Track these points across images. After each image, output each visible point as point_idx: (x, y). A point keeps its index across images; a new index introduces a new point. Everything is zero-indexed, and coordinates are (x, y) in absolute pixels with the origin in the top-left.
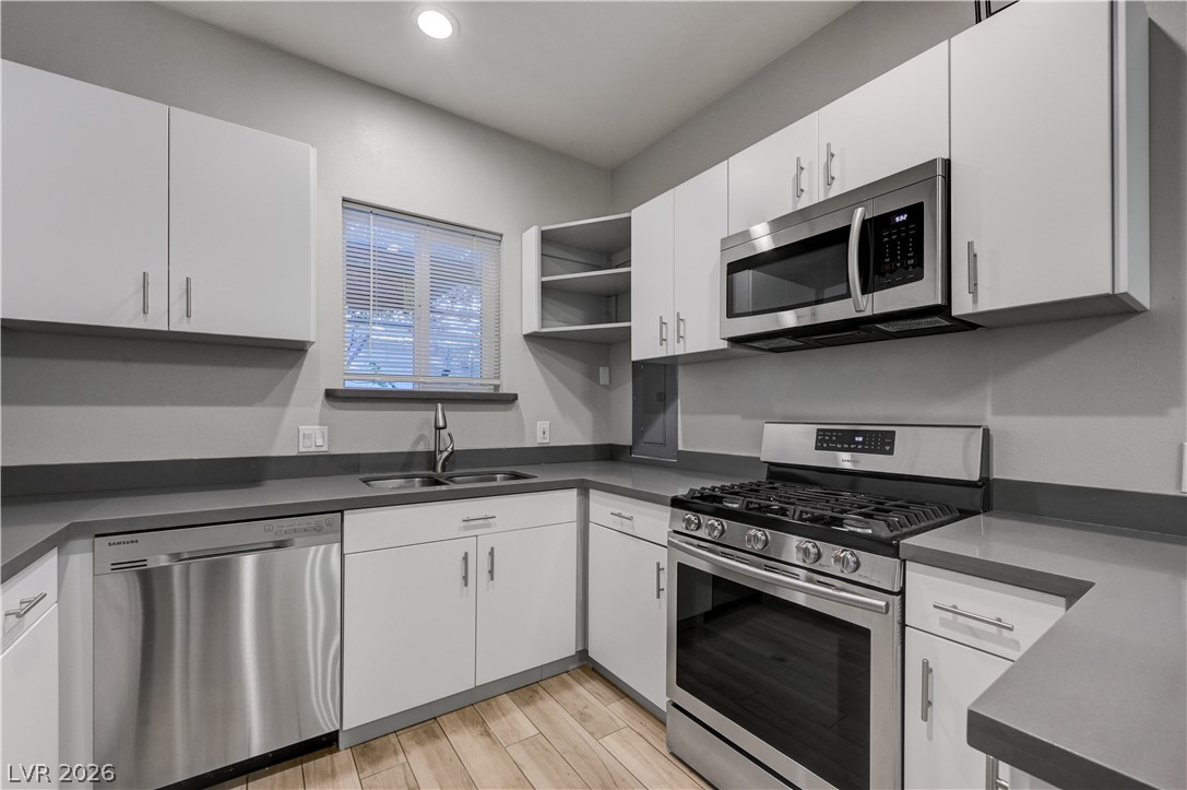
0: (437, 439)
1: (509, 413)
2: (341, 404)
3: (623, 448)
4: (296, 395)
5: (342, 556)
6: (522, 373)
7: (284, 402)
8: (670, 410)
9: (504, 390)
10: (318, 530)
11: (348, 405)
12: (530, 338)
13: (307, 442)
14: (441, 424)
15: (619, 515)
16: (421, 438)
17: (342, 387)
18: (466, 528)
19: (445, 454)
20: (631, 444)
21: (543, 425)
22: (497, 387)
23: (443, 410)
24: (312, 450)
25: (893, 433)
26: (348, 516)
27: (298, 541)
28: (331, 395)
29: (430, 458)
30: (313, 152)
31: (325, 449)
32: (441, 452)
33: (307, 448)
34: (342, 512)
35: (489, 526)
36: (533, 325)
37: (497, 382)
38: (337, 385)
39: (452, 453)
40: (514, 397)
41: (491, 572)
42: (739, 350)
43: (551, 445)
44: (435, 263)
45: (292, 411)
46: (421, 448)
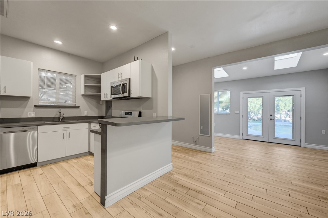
0: (60, 114)
1: (78, 110)
2: (38, 108)
3: (104, 116)
4: (27, 106)
5: (38, 133)
6: (81, 102)
7: (25, 107)
8: (111, 109)
9: (77, 105)
10: (33, 129)
11: (40, 108)
12: (82, 95)
13: (30, 115)
14: (60, 111)
15: (94, 126)
16: (57, 114)
17: (38, 105)
18: (64, 129)
19: (62, 117)
20: (105, 115)
21: (86, 112)
22: (75, 105)
23: (61, 109)
24: (31, 116)
25: (132, 112)
26: (39, 127)
27: (29, 130)
28: (35, 106)
29: (59, 118)
30: (32, 63)
31: (34, 116)
32: (61, 117)
33: (29, 116)
34: (38, 126)
35: (69, 129)
36: (83, 93)
37: (75, 104)
38: (37, 104)
39: (63, 117)
40: (79, 107)
41: (69, 137)
42: (114, 100)
43: (88, 116)
44: (61, 80)
45: (26, 110)
46: (57, 116)
